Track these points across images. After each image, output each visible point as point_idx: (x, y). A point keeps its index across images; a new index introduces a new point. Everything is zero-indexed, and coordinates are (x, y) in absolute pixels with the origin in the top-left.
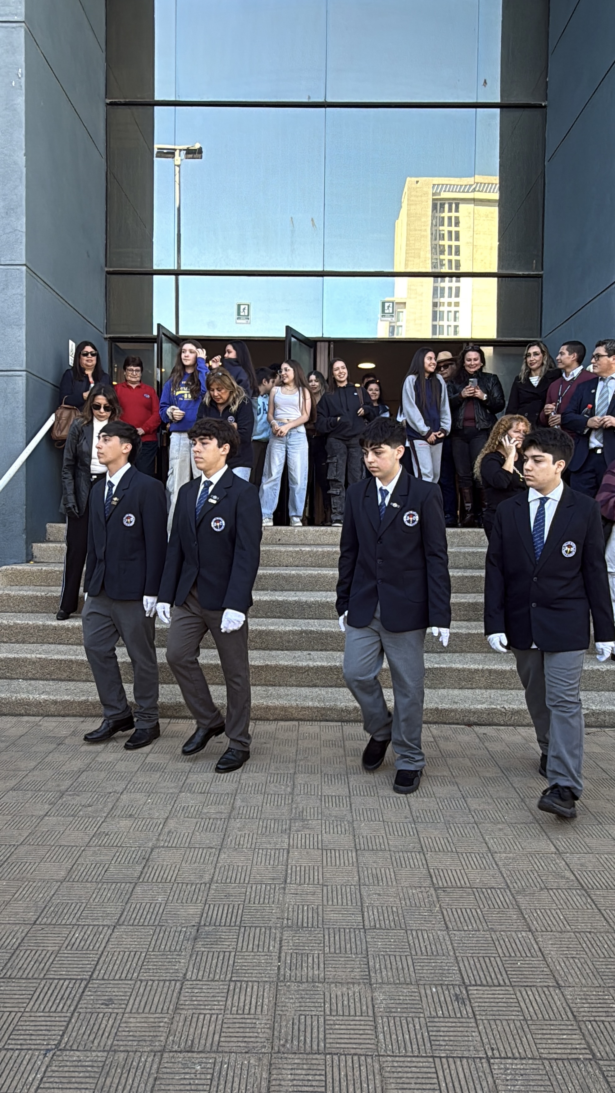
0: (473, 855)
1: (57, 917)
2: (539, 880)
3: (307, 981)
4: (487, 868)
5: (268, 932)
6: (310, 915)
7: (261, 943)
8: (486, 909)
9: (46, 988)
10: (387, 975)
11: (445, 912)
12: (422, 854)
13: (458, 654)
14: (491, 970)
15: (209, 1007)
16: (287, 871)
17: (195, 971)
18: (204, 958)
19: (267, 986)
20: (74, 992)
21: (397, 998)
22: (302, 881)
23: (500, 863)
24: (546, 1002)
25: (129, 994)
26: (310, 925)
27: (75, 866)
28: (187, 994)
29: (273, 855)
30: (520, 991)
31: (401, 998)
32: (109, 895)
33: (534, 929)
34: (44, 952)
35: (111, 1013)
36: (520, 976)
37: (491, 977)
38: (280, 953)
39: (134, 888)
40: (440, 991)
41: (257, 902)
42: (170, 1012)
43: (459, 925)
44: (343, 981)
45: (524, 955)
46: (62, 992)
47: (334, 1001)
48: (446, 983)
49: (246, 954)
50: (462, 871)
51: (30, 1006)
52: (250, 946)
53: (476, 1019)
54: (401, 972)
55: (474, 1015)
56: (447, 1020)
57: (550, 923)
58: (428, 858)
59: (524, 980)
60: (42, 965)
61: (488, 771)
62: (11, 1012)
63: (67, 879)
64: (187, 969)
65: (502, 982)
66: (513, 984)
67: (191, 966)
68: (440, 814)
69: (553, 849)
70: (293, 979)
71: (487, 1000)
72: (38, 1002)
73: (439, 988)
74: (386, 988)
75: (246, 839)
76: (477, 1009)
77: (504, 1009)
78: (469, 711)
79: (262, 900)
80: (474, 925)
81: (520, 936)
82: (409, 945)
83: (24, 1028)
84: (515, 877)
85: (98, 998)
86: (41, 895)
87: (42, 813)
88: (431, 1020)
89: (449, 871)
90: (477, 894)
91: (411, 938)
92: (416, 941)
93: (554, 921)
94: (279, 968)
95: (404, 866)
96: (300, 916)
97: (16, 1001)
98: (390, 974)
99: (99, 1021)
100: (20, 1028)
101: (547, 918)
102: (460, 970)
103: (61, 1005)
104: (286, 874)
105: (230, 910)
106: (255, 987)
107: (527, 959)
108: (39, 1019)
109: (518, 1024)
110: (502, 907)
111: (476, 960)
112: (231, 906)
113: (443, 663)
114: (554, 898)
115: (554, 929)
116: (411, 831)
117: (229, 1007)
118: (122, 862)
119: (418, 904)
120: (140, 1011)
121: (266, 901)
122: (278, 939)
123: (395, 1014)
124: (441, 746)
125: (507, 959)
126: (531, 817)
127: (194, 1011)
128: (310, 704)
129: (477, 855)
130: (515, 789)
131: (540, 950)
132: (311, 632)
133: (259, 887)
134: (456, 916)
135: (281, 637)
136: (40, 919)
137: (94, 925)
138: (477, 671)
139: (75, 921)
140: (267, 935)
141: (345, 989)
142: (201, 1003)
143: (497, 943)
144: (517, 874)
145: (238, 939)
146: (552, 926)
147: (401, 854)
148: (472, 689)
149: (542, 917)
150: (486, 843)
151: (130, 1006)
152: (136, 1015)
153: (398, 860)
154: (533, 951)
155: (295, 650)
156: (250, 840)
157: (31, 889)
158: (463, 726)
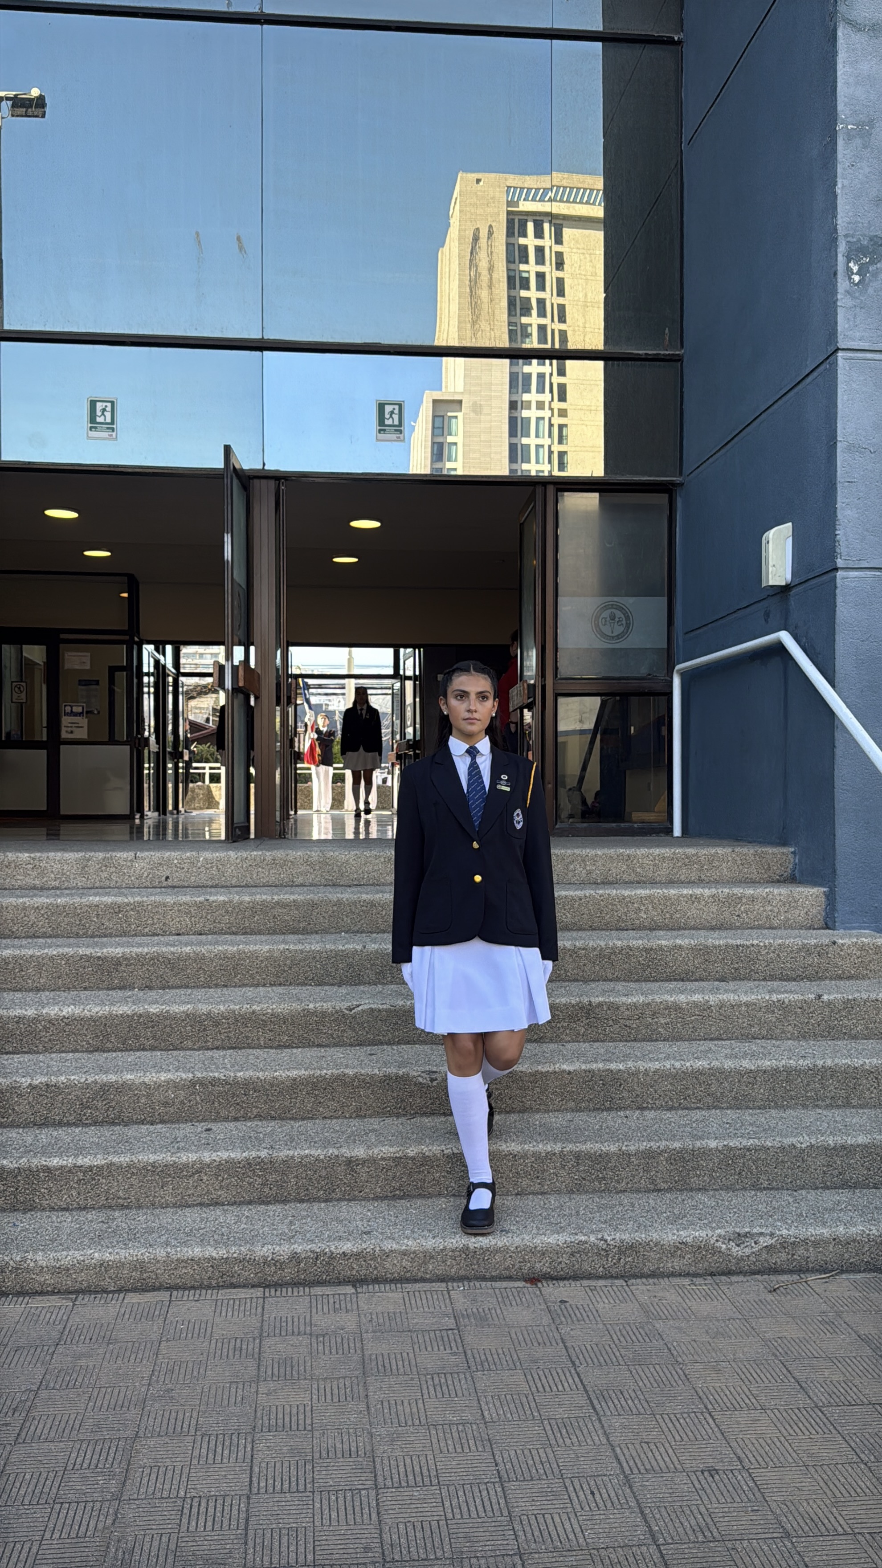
61: (560, 1403)
78: (533, 1251)
124: (469, 1339)
126: (642, 1529)
128: (196, 1252)
130: (613, 1450)
132: (214, 1082)
135: (148, 1096)
138: (550, 1155)
148: (542, 1193)
155: (178, 1121)
158: (521, 1284)
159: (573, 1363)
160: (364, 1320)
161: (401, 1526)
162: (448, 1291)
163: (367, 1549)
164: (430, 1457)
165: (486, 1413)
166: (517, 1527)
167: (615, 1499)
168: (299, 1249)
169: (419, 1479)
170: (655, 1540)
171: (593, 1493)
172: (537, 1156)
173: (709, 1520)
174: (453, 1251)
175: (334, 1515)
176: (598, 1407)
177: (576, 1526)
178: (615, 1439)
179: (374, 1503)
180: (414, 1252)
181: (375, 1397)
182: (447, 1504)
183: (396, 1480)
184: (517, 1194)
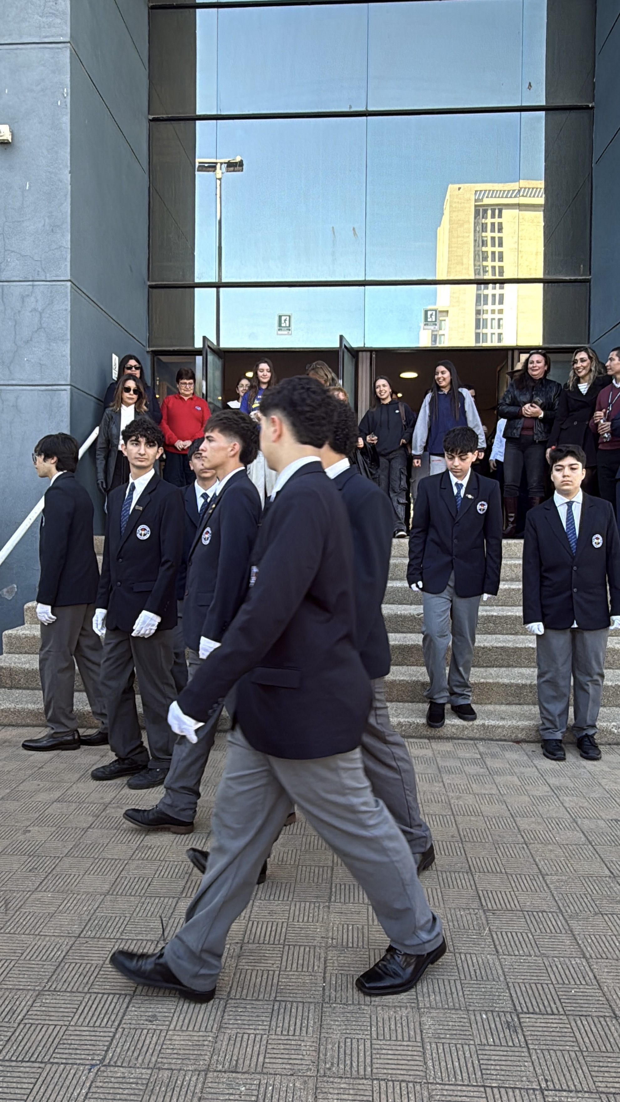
0: (523, 877)
1: (101, 931)
2: (594, 905)
3: (353, 1004)
4: (538, 890)
5: (312, 951)
6: (355, 935)
7: (306, 963)
8: (537, 934)
9: (90, 1002)
10: (435, 1000)
11: (495, 936)
12: (469, 874)
13: (504, 669)
14: (544, 998)
15: (253, 1027)
16: (331, 889)
17: (239, 989)
18: (248, 977)
19: (312, 1007)
20: (118, 1007)
21: (446, 1023)
22: (347, 901)
23: (550, 886)
24: (602, 1033)
25: (173, 1011)
26: (355, 945)
27: (119, 879)
28: (231, 1013)
29: (317, 872)
30: (574, 1019)
31: (451, 1023)
32: (152, 909)
33: (588, 956)
34: (89, 966)
35: (155, 1030)
36: (575, 1005)
37: (543, 1003)
38: (325, 973)
39: (177, 902)
40: (491, 1018)
41: (301, 920)
42: (214, 1030)
43: (510, 949)
44: (391, 1005)
45: (578, 983)
46: (107, 1006)
47: (380, 1024)
48: (497, 1009)
49: (291, 973)
50: (512, 893)
51: (75, 1020)
52: (295, 965)
53: (528, 1049)
54: (449, 996)
55: (527, 1044)
56: (498, 1048)
57: (605, 950)
58: (476, 879)
59: (579, 1009)
60: (87, 978)
61: (538, 790)
62: (56, 1025)
63: (111, 892)
64: (231, 987)
65: (555, 1011)
66: (567, 1013)
67: (235, 984)
68: (488, 832)
69: (607, 872)
70: (338, 1001)
71: (540, 1029)
72: (83, 1016)
73: (490, 1014)
74: (434, 1013)
75: (290, 856)
76: (530, 1038)
77: (558, 1039)
78: (517, 728)
79: (306, 919)
80: (525, 950)
81: (573, 962)
82: (458, 968)
83: (69, 1042)
84: (568, 901)
85: (142, 1014)
86: (85, 908)
87: (86, 825)
88: (482, 1047)
89: (498, 893)
90: (527, 917)
91: (459, 961)
92: (465, 966)
93: (609, 948)
94: (324, 989)
95: (451, 887)
96: (345, 936)
97: (61, 1014)
98: (438, 998)
99: (143, 1037)
100: (65, 1042)
101: (602, 945)
102: (511, 996)
103: (105, 1020)
104: (331, 892)
105: (274, 928)
106: (300, 1008)
107: (581, 987)
108: (84, 1033)
109: (573, 1054)
110: (553, 931)
111: (528, 987)
112: (275, 924)
113: (490, 678)
114: (610, 924)
115: (609, 956)
116: (458, 850)
117: (274, 1028)
118: (165, 876)
119: (466, 927)
120: (184, 1028)
121: (310, 920)
122: (322, 959)
123: (444, 1041)
124: (489, 763)
125: (560, 986)
126: (583, 839)
127: (238, 1030)
129: (527, 877)
130: (566, 809)
131: (595, 977)
133: (303, 905)
134: (506, 940)
136: (84, 932)
137: (138, 940)
138: (524, 686)
139: (119, 934)
140: (312, 954)
141: (392, 1013)
142: (245, 1022)
143: (549, 969)
144: (570, 897)
145: (282, 957)
146: (607, 953)
147: (448, 874)
148: (520, 704)
149: (597, 944)
150: (537, 866)
151: (174, 1023)
152: (180, 1033)
153: (446, 880)
154: (587, 978)
156: (294, 856)
157: (75, 902)
158: (511, 743)
159: (542, 775)
160: (436, 753)
161: (468, 830)
162: (475, 745)
163: (453, 836)
164: (477, 805)
165: (501, 791)
166: (523, 834)
167: (569, 827)
168: (402, 720)
169: (473, 813)
170: (591, 843)
171: (558, 824)
172: (517, 685)
173: (617, 838)
174: (477, 726)
175: (435, 823)
176: (556, 792)
177: (551, 836)
178: (567, 805)
179: (453, 820)
180: (458, 725)
181: (447, 781)
182: (488, 823)
183: (462, 812)
184: (507, 704)
